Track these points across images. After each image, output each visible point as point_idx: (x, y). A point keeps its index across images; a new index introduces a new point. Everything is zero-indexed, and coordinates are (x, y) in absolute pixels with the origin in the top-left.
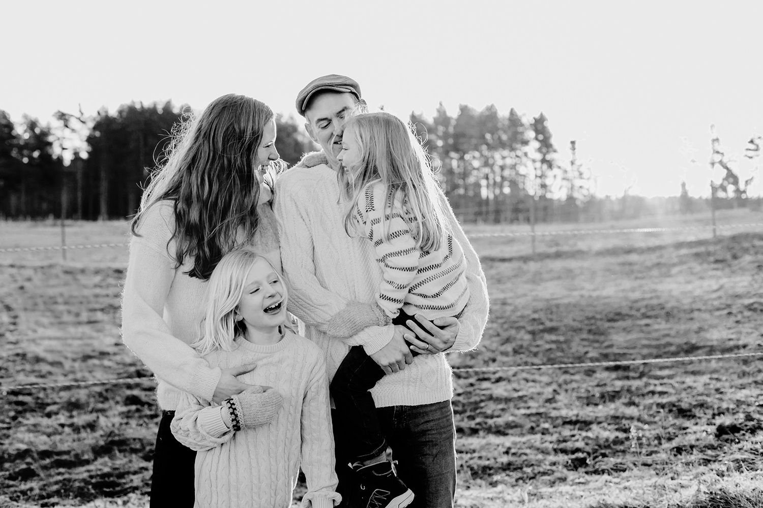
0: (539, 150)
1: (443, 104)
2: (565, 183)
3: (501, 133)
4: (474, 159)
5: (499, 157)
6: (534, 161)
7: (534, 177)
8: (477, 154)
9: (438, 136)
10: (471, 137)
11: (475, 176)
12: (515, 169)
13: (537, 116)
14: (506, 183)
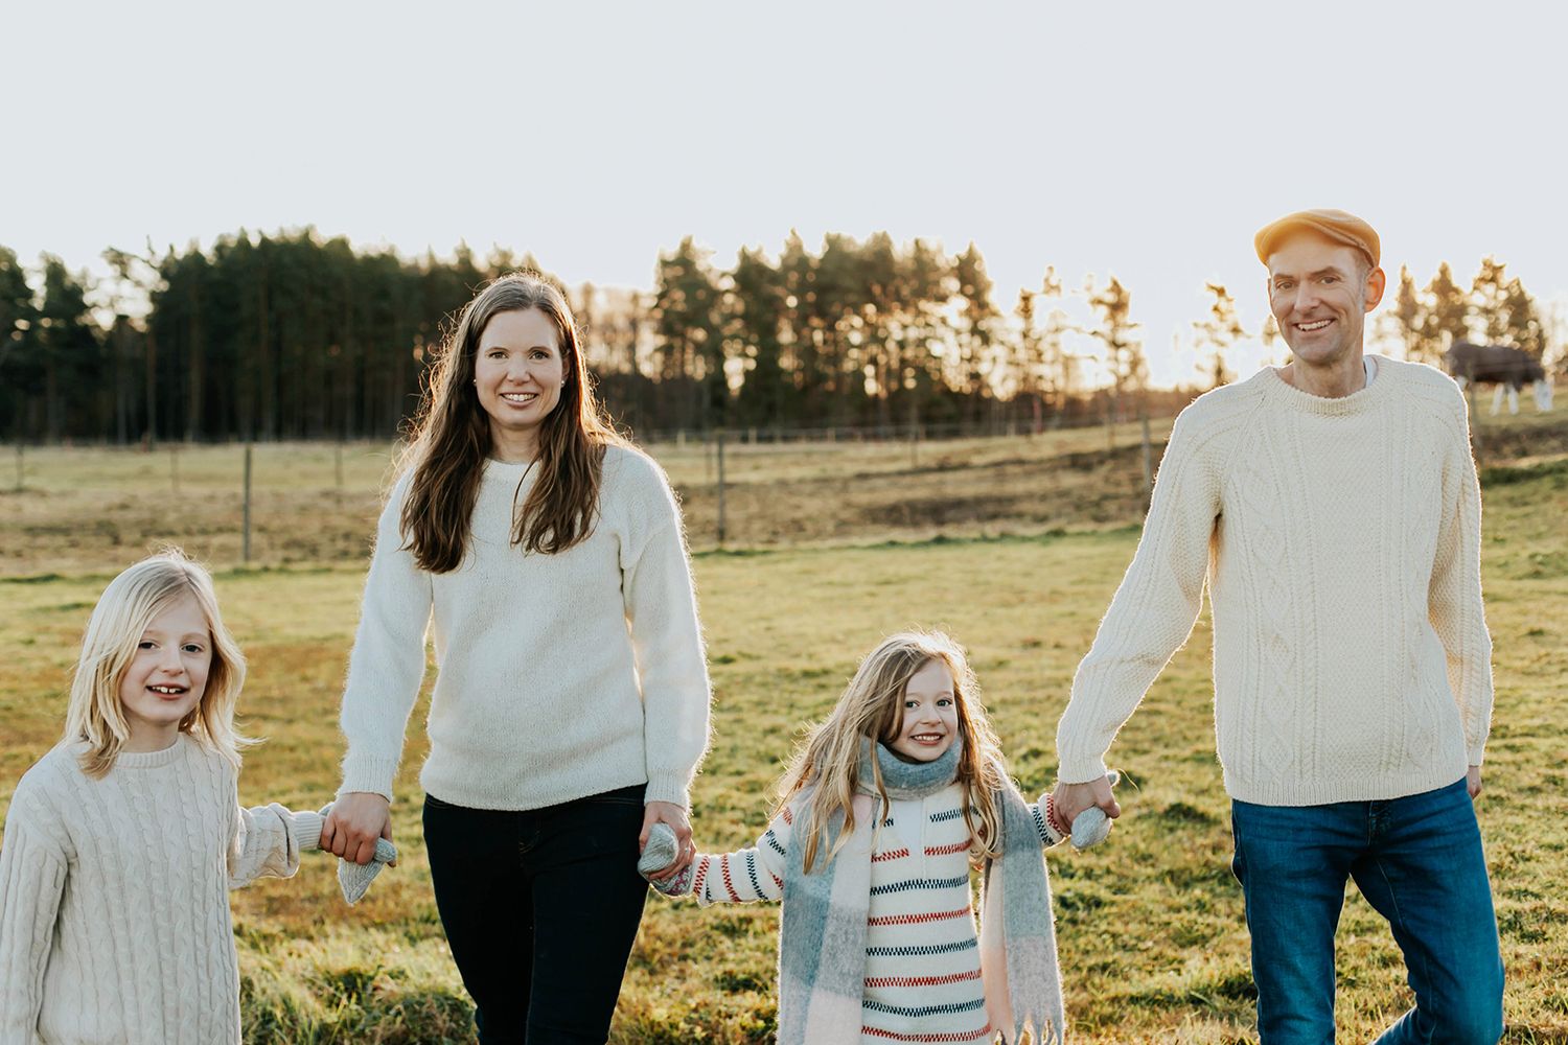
0: (968, 312)
1: (797, 233)
2: (1012, 370)
3: (897, 282)
4: (853, 329)
5: (897, 325)
6: (958, 332)
7: (959, 360)
8: (857, 321)
9: (788, 289)
10: (848, 291)
11: (854, 360)
12: (925, 346)
13: (963, 253)
14: (909, 372)
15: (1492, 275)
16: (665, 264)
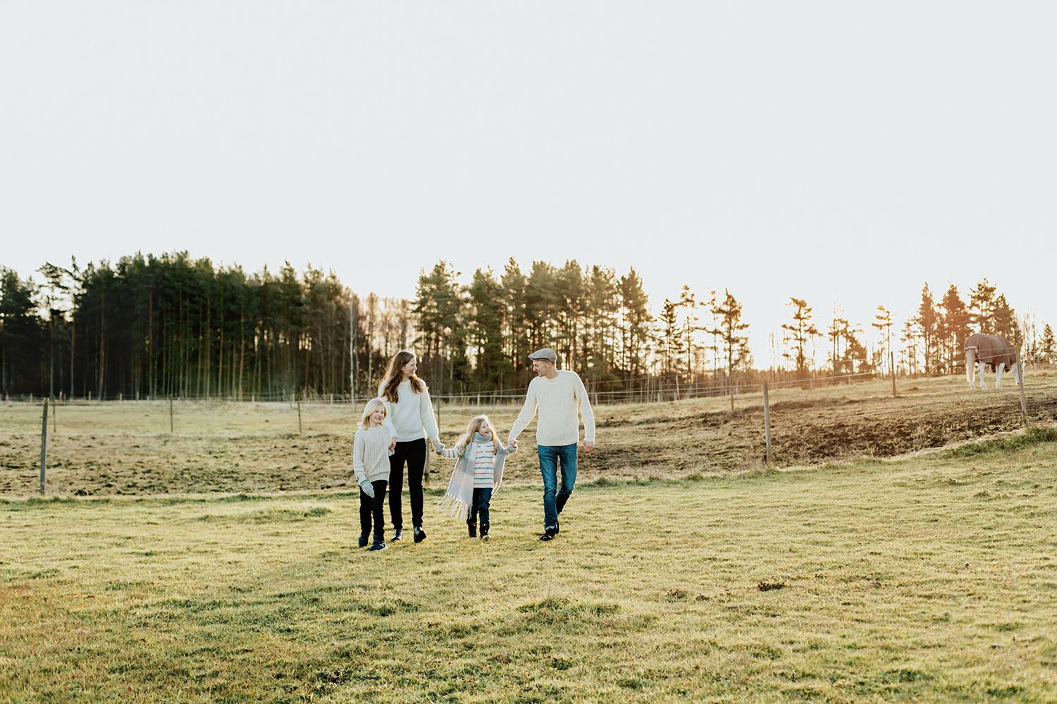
3: (582, 295)
4: (552, 328)
6: (623, 330)
7: (623, 348)
8: (555, 322)
12: (601, 340)
13: (627, 275)
15: (985, 293)
16: (424, 281)
